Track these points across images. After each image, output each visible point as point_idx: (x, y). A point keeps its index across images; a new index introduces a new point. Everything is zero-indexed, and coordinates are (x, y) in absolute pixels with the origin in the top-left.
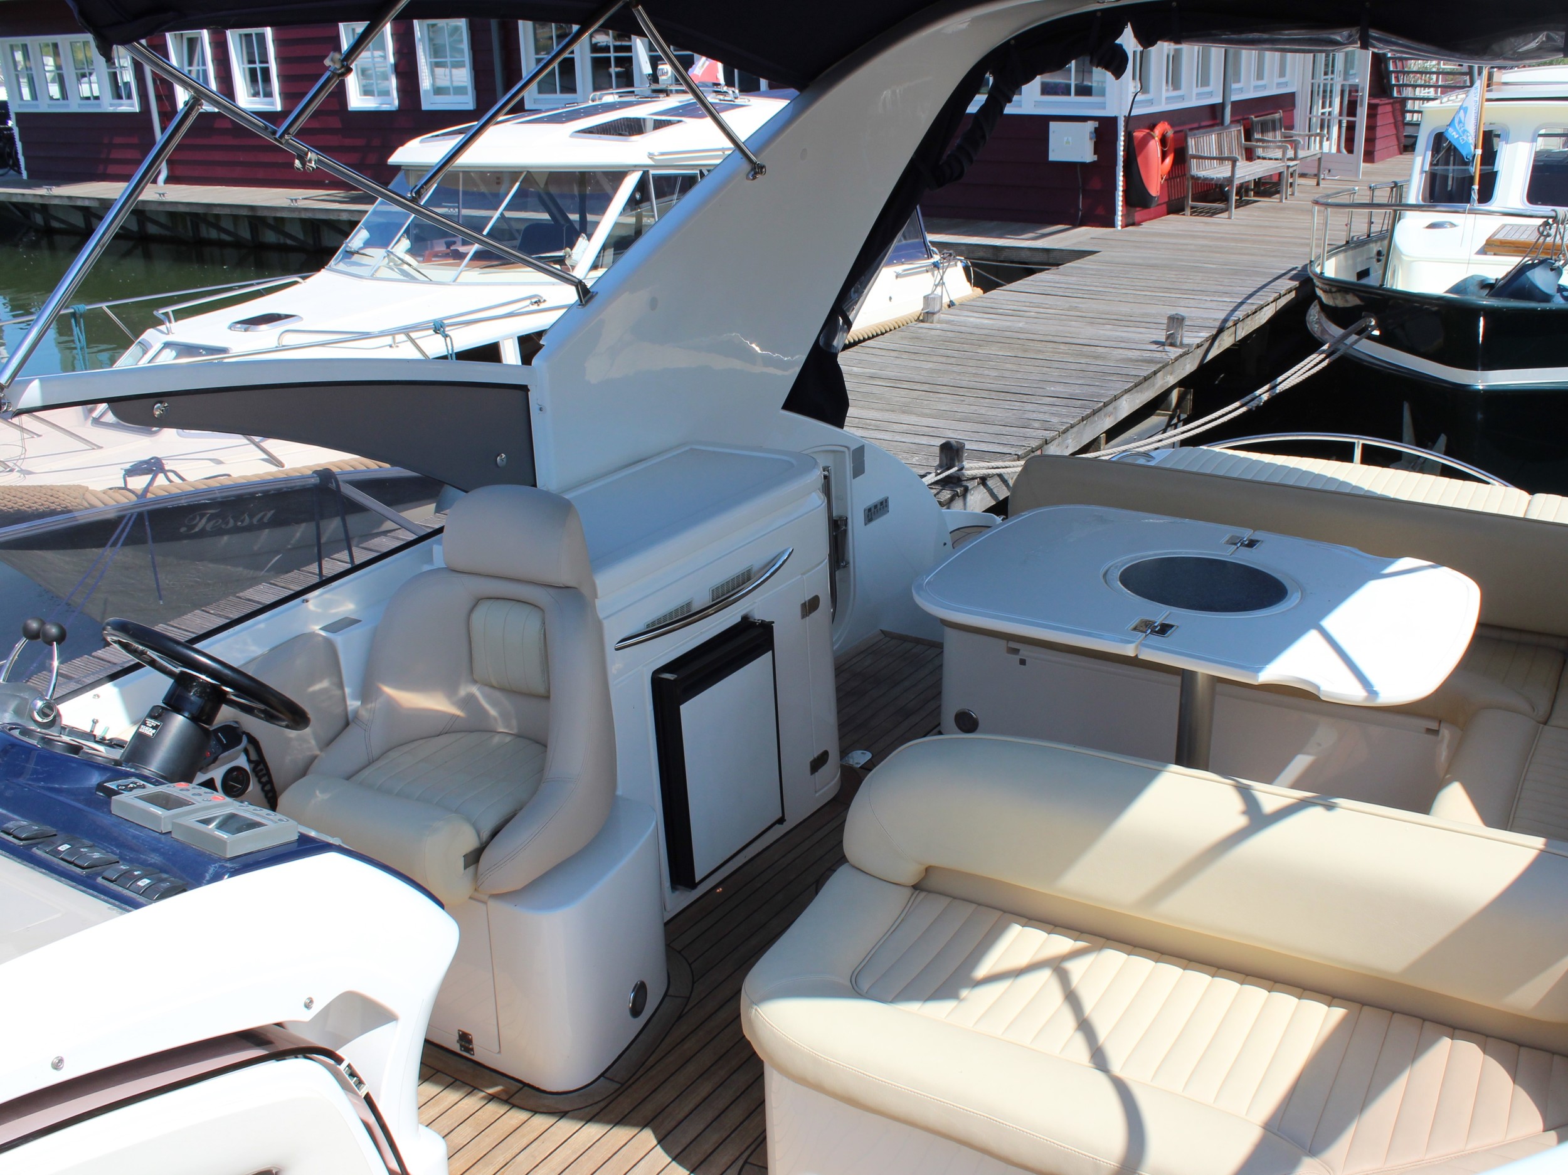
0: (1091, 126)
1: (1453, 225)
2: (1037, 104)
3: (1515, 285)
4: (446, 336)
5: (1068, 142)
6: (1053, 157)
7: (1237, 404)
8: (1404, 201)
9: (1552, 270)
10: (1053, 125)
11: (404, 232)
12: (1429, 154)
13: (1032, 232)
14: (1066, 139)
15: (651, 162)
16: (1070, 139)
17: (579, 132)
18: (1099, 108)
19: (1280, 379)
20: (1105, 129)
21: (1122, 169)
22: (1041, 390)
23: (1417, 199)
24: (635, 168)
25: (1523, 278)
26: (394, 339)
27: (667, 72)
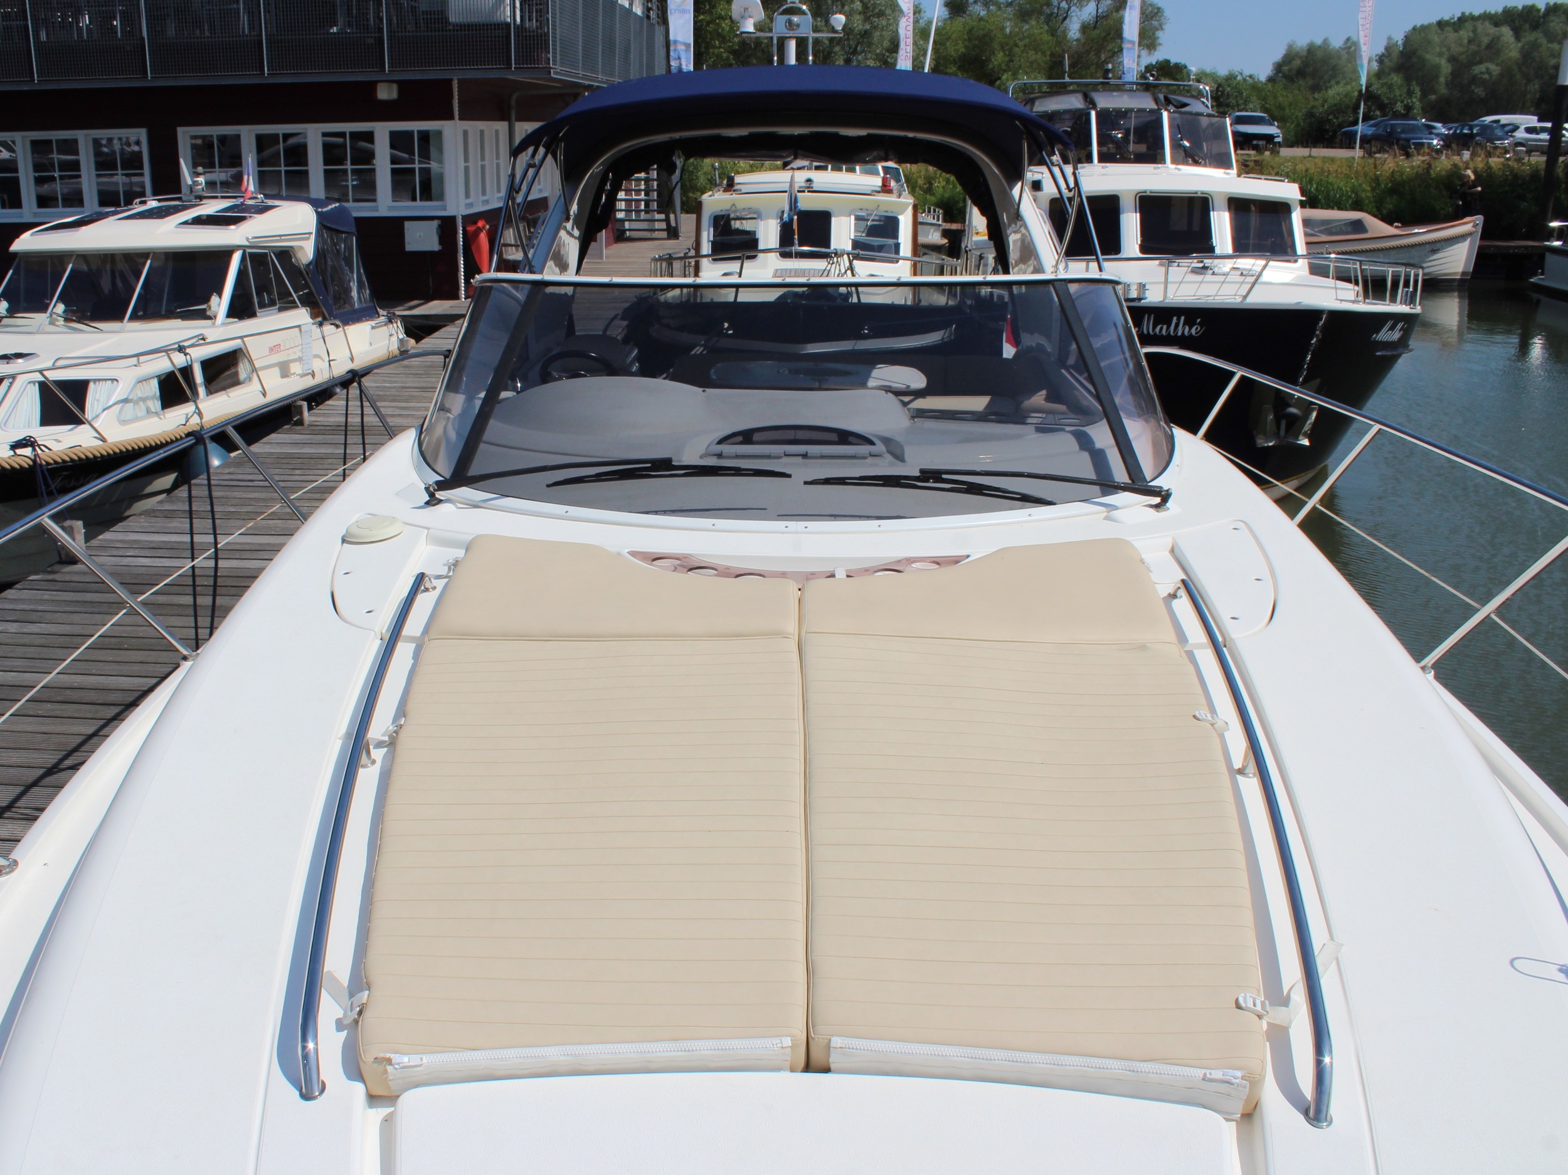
0: (436, 223)
2: (390, 208)
4: (186, 354)
5: (420, 236)
6: (408, 248)
10: (407, 224)
11: (58, 299)
12: (712, 230)
13: (401, 306)
14: (418, 234)
15: (247, 243)
16: (422, 234)
17: (181, 224)
18: (441, 210)
20: (447, 226)
21: (462, 255)
24: (239, 247)
26: (138, 360)
27: (202, 183)
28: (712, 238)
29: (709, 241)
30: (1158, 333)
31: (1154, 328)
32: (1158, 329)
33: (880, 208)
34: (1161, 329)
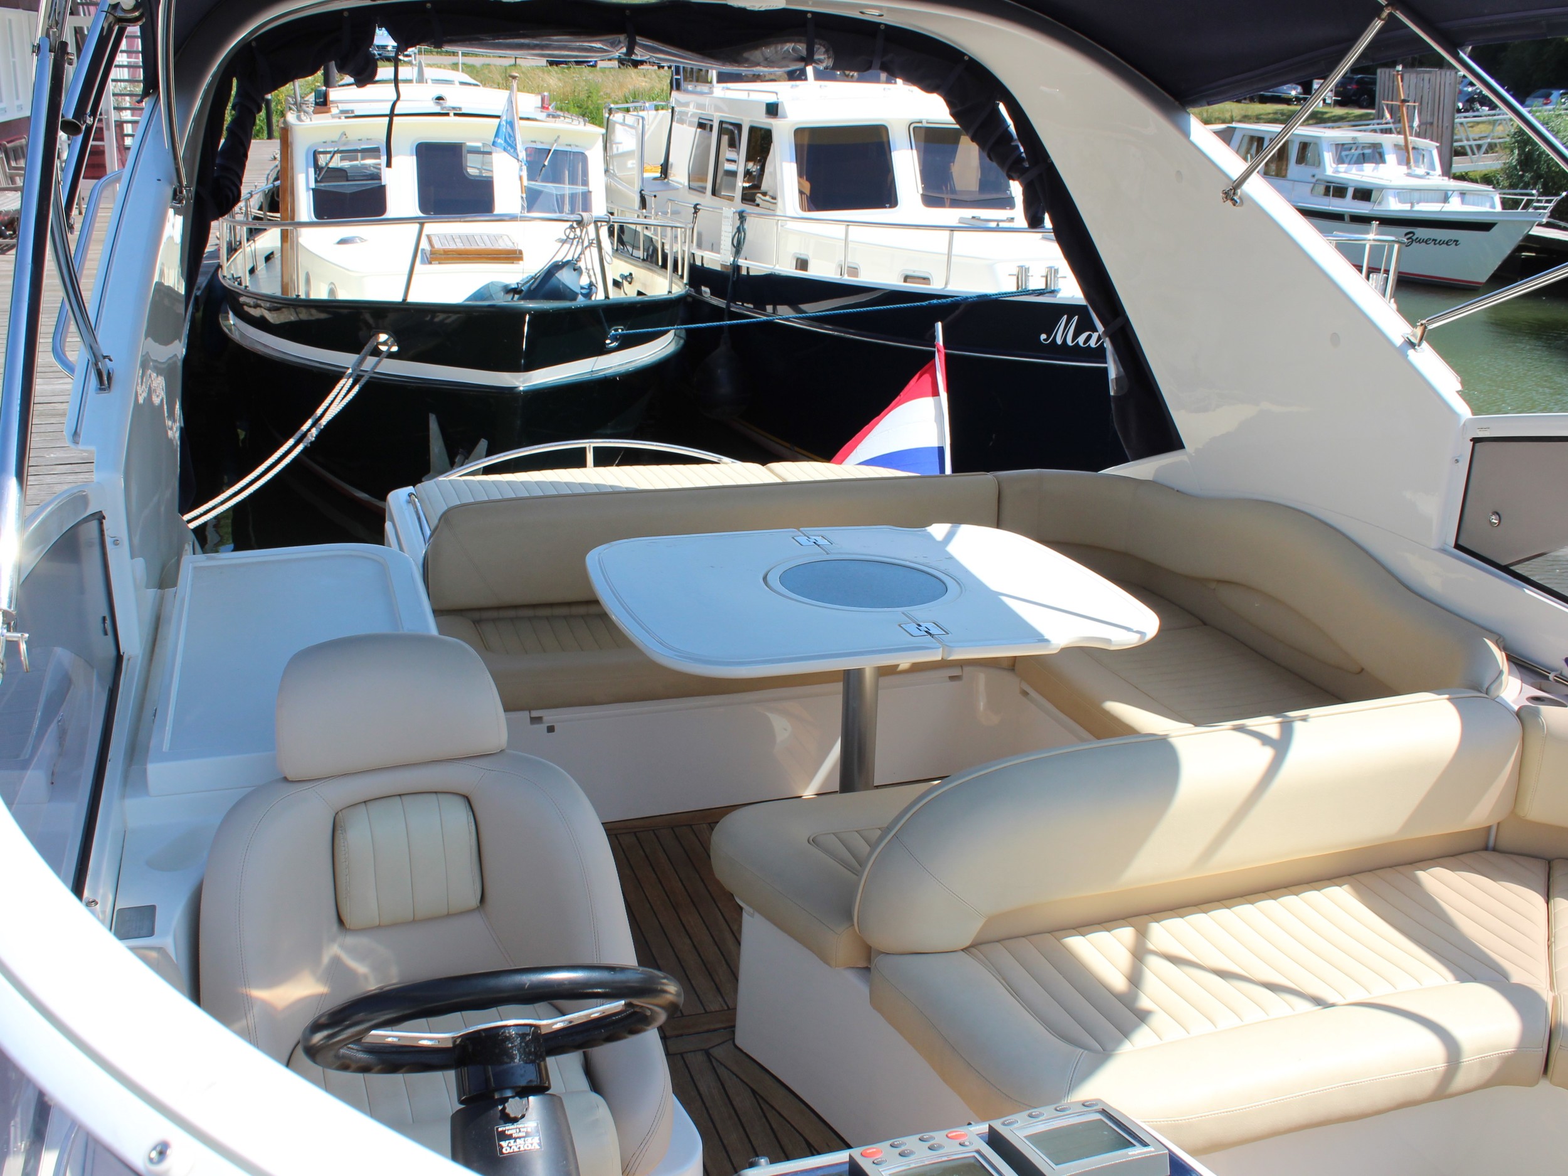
1: (362, 240)
3: (547, 287)
7: (291, 442)
8: (296, 220)
9: (575, 270)
12: (311, 171)
19: (319, 412)
22: (40, 459)
23: (310, 216)
25: (553, 280)
28: (313, 185)
29: (308, 189)
30: (1081, 344)
31: (1075, 336)
32: (1081, 340)
33: (560, 141)
34: (1089, 338)
